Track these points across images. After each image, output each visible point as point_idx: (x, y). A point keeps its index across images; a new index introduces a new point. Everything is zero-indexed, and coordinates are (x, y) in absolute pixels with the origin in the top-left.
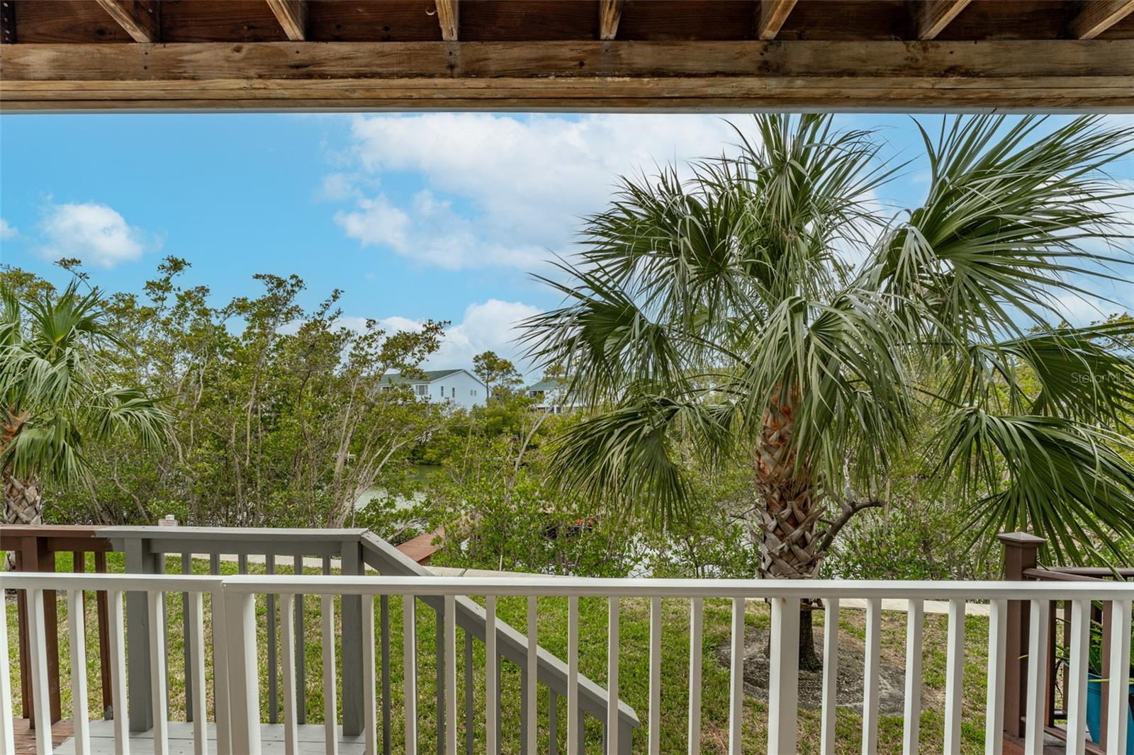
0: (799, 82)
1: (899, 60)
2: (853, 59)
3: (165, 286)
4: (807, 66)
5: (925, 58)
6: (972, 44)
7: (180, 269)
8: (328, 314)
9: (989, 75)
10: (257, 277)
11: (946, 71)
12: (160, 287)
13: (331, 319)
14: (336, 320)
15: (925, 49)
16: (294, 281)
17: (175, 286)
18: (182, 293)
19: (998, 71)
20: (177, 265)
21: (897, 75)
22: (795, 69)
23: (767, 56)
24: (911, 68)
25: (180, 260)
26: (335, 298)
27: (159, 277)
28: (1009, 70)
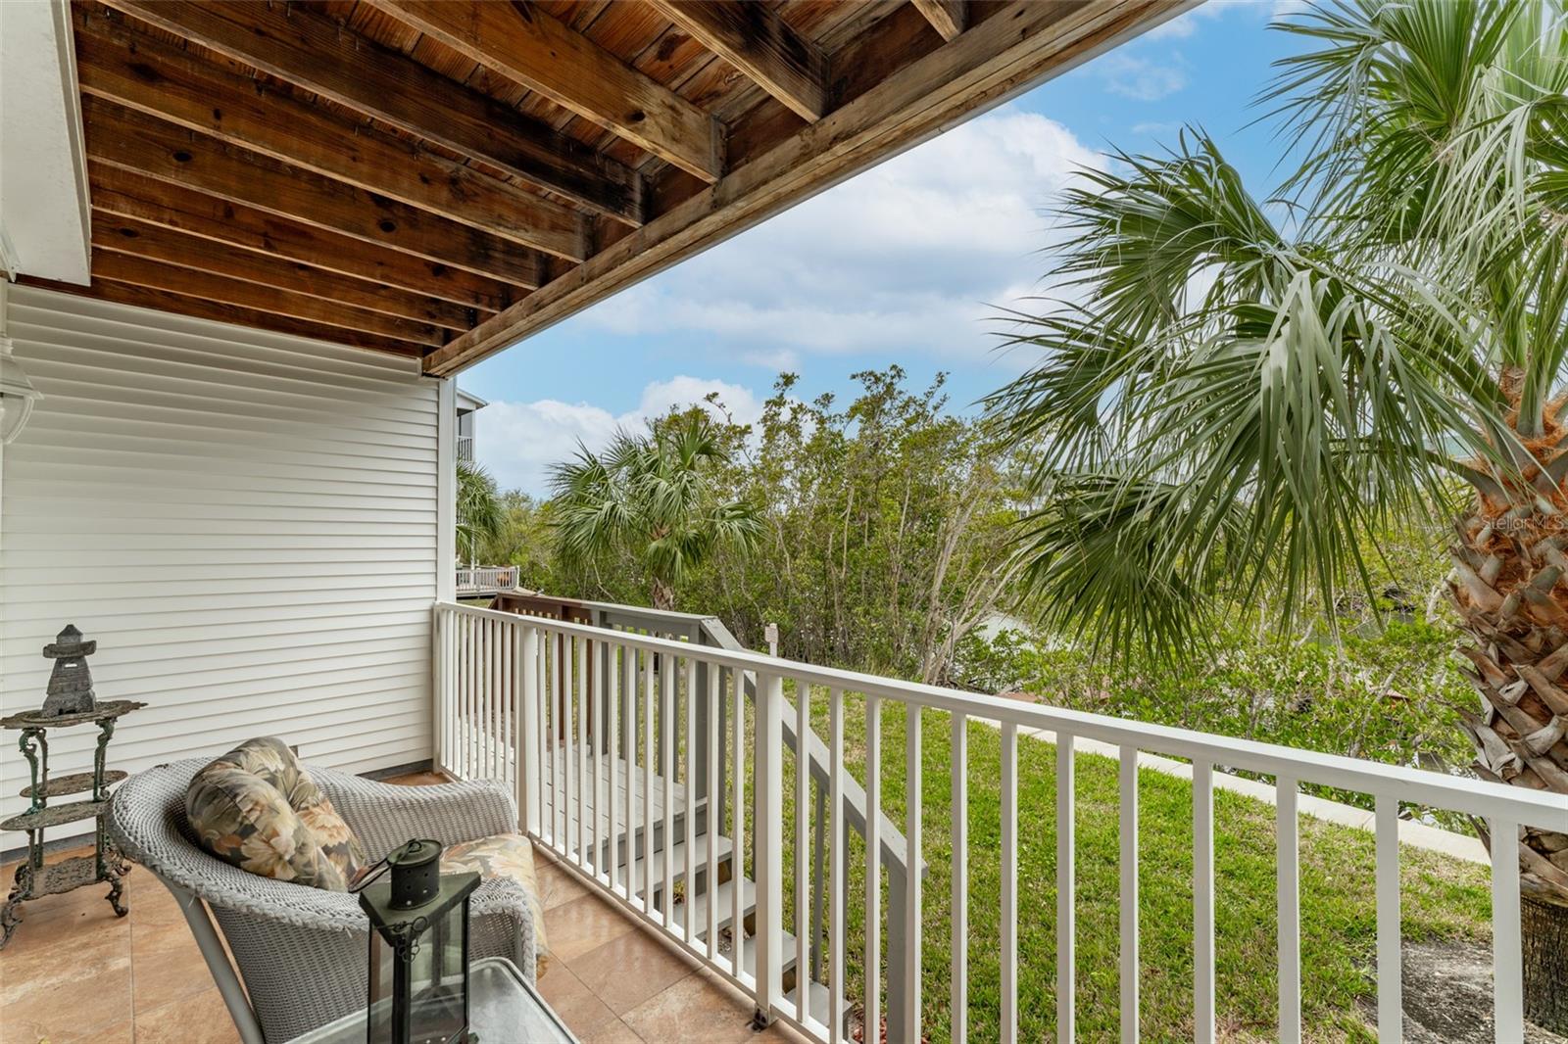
0: (740, 204)
1: (797, 152)
2: (766, 168)
3: (780, 402)
4: (738, 191)
5: (814, 140)
6: (850, 105)
7: (792, 382)
8: (932, 402)
9: (865, 128)
10: (854, 377)
11: (831, 144)
12: (775, 404)
13: (935, 408)
14: (941, 408)
15: (814, 132)
16: (893, 373)
17: (789, 400)
18: (795, 406)
19: (871, 120)
20: (788, 380)
21: (795, 167)
22: (731, 197)
23: (716, 196)
24: (805, 155)
25: (790, 374)
26: (941, 382)
27: (774, 394)
28: (882, 113)
